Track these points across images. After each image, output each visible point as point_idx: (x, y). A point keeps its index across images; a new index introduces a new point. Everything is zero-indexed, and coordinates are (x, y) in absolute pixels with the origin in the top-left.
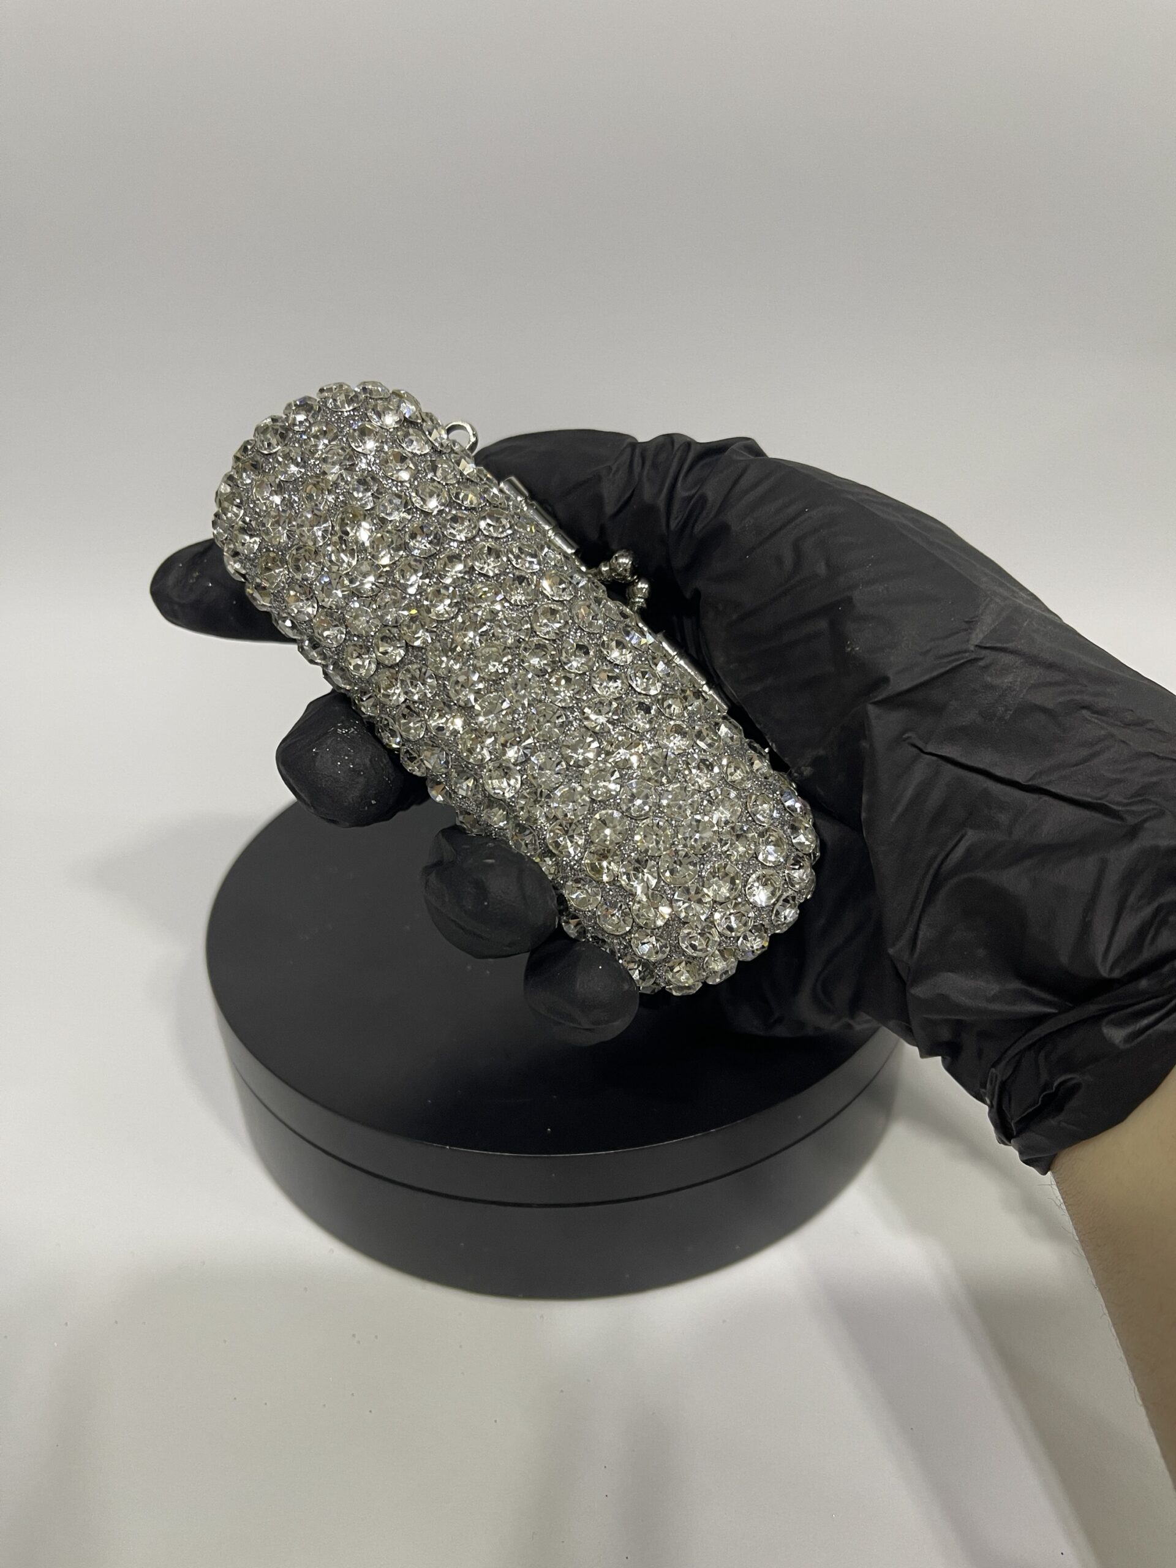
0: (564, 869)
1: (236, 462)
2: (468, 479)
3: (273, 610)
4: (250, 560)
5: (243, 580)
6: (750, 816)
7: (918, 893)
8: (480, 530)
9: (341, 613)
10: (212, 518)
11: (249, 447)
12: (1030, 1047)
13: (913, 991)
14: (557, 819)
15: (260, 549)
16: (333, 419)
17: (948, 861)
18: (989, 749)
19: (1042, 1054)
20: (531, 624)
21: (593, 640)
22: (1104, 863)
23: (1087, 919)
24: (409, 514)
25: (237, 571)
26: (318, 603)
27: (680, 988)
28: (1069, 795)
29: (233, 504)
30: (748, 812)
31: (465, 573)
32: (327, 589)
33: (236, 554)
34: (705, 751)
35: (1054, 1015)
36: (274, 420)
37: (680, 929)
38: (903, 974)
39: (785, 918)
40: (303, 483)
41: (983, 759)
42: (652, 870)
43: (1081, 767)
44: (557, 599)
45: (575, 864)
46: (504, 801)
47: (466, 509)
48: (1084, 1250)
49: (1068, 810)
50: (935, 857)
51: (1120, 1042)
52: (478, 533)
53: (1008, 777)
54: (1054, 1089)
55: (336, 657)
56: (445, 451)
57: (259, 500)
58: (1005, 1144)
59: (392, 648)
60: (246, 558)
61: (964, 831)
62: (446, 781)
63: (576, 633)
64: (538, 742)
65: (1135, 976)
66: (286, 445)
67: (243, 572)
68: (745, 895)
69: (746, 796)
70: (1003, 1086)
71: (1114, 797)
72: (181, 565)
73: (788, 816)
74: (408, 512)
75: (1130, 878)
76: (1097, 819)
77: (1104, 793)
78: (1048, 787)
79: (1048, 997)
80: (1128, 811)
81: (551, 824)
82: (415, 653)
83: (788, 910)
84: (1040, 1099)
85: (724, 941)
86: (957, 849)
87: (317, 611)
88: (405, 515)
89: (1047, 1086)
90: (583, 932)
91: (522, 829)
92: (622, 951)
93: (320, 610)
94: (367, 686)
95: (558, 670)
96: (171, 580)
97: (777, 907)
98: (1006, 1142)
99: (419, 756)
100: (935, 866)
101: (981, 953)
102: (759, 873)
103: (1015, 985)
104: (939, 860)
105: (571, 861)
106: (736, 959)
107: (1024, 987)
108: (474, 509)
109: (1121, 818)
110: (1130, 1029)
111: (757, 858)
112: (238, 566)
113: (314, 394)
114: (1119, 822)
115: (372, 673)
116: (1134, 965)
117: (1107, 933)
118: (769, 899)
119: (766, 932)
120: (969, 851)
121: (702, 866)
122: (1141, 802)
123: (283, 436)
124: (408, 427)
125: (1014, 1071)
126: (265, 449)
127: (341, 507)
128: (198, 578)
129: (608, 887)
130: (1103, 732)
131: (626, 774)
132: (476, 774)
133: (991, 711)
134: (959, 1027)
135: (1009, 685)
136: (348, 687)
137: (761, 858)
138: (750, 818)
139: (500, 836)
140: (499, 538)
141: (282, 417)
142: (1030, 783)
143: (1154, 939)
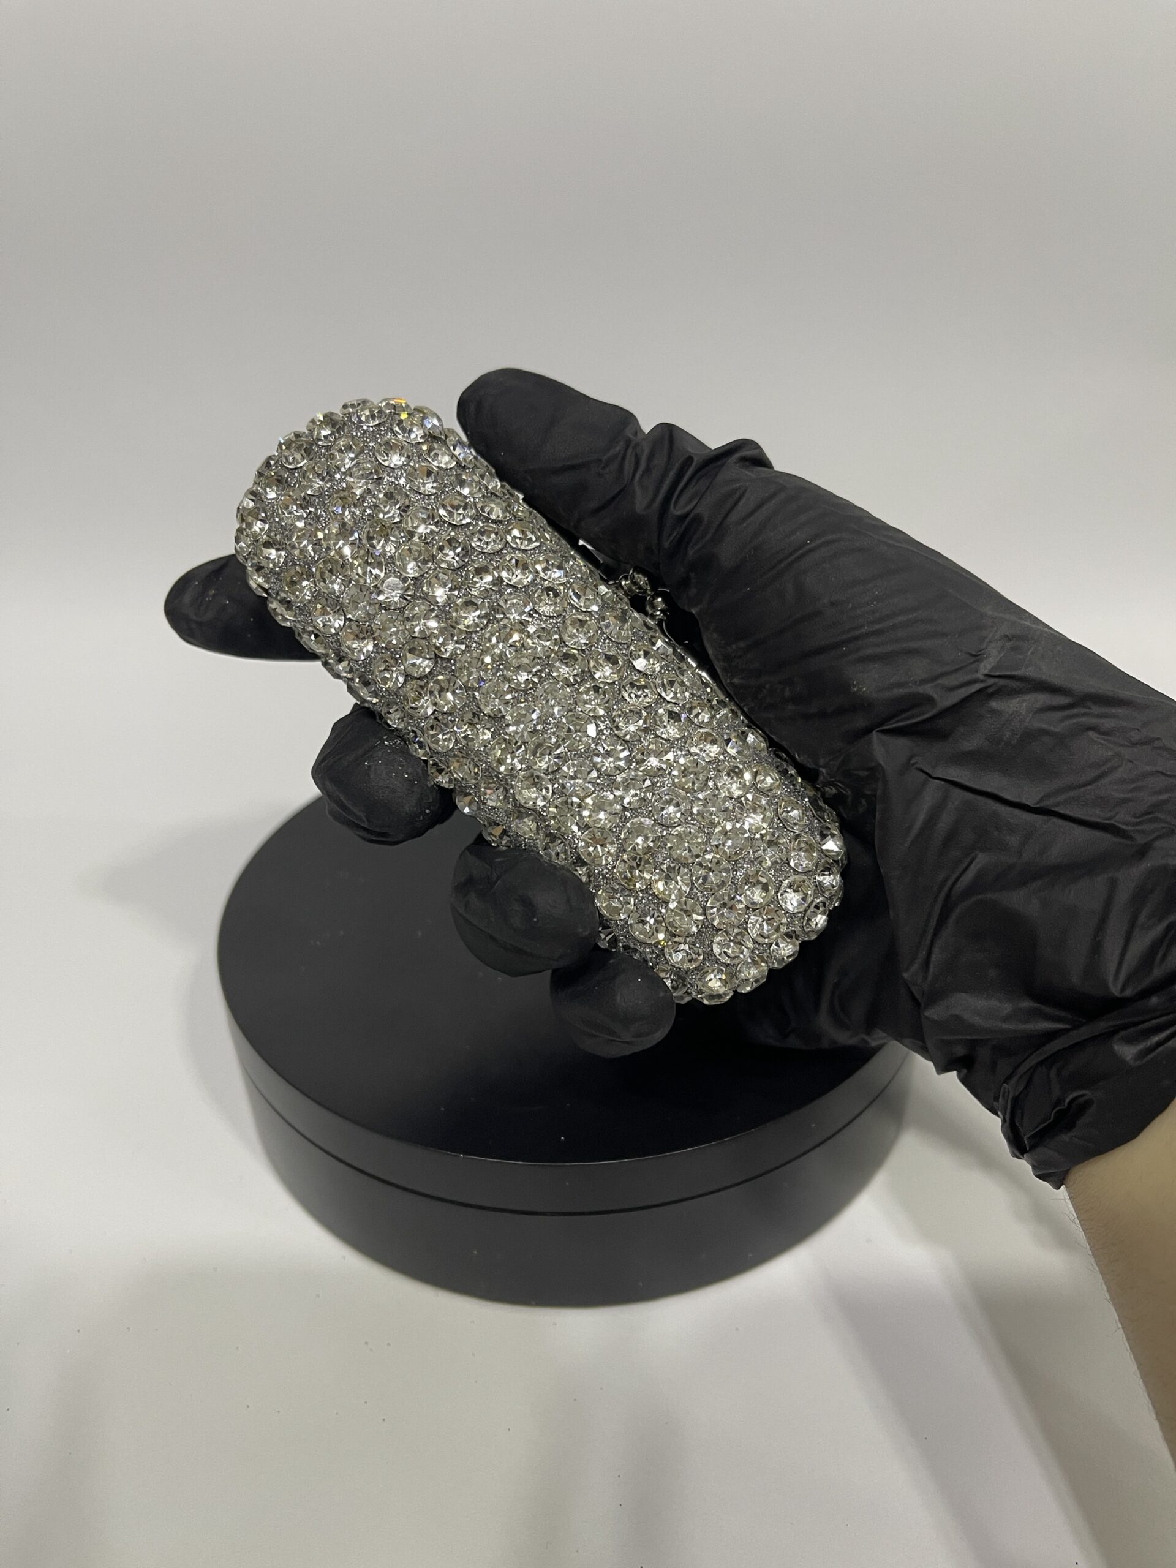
0: (596, 879)
1: (259, 477)
2: (492, 493)
3: (298, 625)
4: (275, 573)
5: (266, 596)
6: (781, 822)
7: (929, 915)
8: (507, 542)
9: (369, 626)
10: (234, 534)
11: (272, 462)
12: (1041, 1063)
13: (927, 1014)
14: (589, 828)
15: (286, 562)
16: (359, 434)
17: (959, 884)
18: (997, 773)
19: (1054, 1071)
20: (560, 635)
21: (621, 650)
22: (1113, 884)
23: (1097, 939)
24: (437, 527)
25: (260, 586)
26: (345, 616)
27: (711, 997)
28: (1077, 816)
29: (257, 519)
30: (779, 819)
31: (494, 585)
32: (354, 602)
33: (259, 569)
34: (735, 758)
35: (1068, 1030)
36: (297, 436)
37: (714, 937)
38: (918, 997)
39: (816, 925)
40: (329, 496)
41: (992, 782)
42: (684, 877)
43: (1089, 787)
44: (584, 610)
45: (607, 873)
46: (535, 810)
47: (493, 522)
48: (1097, 1265)
49: (1079, 831)
50: (945, 880)
51: (1132, 1059)
52: (505, 546)
53: (1018, 800)
54: (1066, 1105)
55: (363, 670)
56: (469, 466)
57: (284, 514)
58: (1018, 1157)
59: (421, 659)
60: (271, 572)
61: (973, 855)
62: (475, 793)
63: (604, 643)
64: (569, 751)
65: (1145, 994)
66: (311, 459)
67: (266, 586)
68: (778, 902)
69: (777, 803)
70: (1016, 1101)
71: (1122, 817)
72: (197, 583)
73: (817, 823)
74: (436, 524)
75: (1140, 897)
76: (1106, 840)
77: (1112, 813)
78: (1056, 809)
79: (1062, 1014)
80: (1138, 831)
81: (582, 833)
82: (444, 665)
83: (819, 916)
84: (1053, 1115)
85: (757, 949)
86: (967, 872)
87: (344, 624)
88: (433, 527)
89: (1059, 1102)
90: (614, 941)
91: (553, 838)
92: (654, 960)
93: (347, 623)
94: (394, 697)
95: (586, 681)
96: (187, 598)
97: (808, 913)
98: (1020, 1156)
99: (448, 767)
100: (946, 889)
101: (993, 973)
102: (791, 879)
103: (1027, 1004)
104: (950, 883)
105: (603, 870)
106: (768, 966)
107: (1036, 1005)
108: (500, 522)
109: (1130, 838)
110: (1141, 1047)
111: (788, 864)
112: (260, 580)
113: (338, 411)
114: (1129, 842)
115: (400, 685)
116: (1146, 983)
117: (1118, 952)
118: (800, 905)
119: (797, 939)
120: (980, 875)
121: (735, 873)
122: (1151, 821)
123: (308, 451)
124: (432, 443)
125: (1026, 1088)
126: (290, 464)
127: (369, 520)
128: (214, 596)
129: (641, 895)
130: (1110, 753)
131: (657, 782)
132: (507, 784)
133: (998, 736)
134: (973, 1044)
135: (1015, 709)
136: (375, 701)
137: (792, 864)
138: (781, 825)
139: (530, 846)
140: (526, 550)
141: (304, 433)
142: (1038, 806)
143: (1164, 956)
